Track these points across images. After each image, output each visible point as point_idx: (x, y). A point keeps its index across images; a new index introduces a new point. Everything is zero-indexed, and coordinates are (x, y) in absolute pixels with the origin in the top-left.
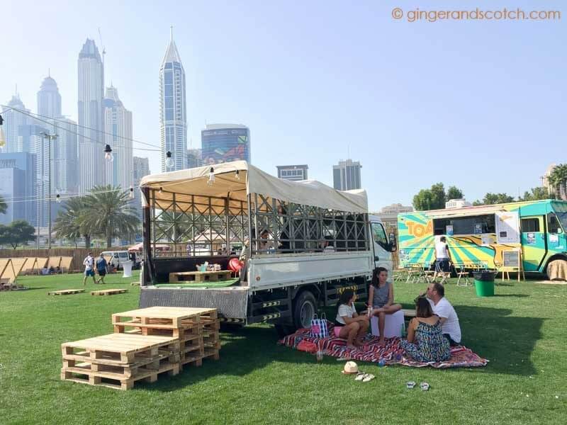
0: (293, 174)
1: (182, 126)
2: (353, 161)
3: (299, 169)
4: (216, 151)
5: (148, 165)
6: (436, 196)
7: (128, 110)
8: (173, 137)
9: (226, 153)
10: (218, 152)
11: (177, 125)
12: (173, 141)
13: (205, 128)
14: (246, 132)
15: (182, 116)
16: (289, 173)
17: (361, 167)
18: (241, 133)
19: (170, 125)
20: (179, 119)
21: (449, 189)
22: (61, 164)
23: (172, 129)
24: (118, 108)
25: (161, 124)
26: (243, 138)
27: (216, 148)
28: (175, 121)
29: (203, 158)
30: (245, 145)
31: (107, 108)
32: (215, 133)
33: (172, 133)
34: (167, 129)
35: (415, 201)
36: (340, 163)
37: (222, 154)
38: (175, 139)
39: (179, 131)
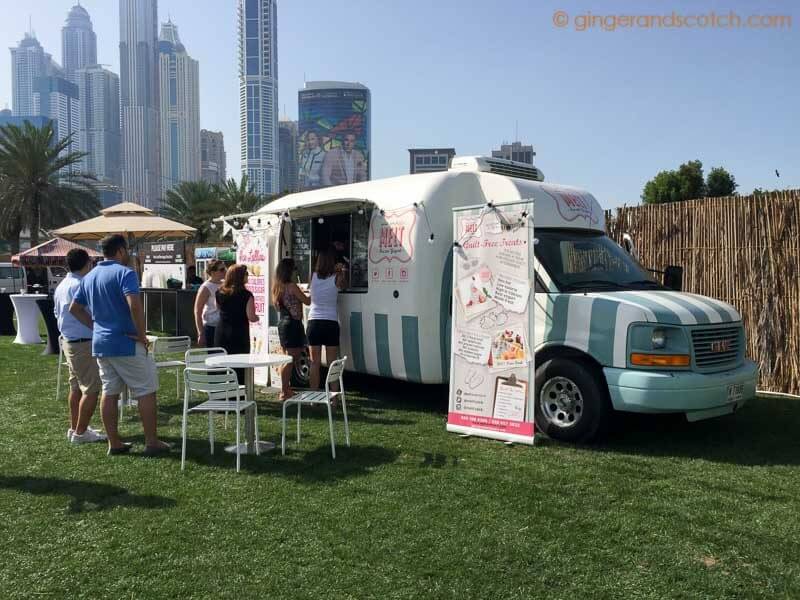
0: (433, 162)
1: (271, 84)
2: (523, 145)
3: (442, 155)
4: (319, 122)
5: (222, 142)
6: (687, 182)
7: (192, 58)
8: (257, 101)
9: (334, 126)
10: (323, 125)
11: (263, 82)
12: (257, 107)
13: (304, 87)
14: (364, 95)
15: (271, 69)
16: (427, 160)
17: (535, 154)
18: (357, 96)
19: (253, 82)
20: (267, 73)
21: (710, 171)
22: (96, 139)
23: (257, 89)
24: (177, 55)
25: (240, 81)
26: (360, 103)
27: (320, 118)
28: (260, 75)
29: (301, 133)
30: (362, 114)
31: (161, 54)
32: (319, 95)
33: (257, 94)
34: (249, 88)
35: (647, 193)
36: (502, 147)
37: (328, 127)
38: (261, 104)
39: (267, 92)
